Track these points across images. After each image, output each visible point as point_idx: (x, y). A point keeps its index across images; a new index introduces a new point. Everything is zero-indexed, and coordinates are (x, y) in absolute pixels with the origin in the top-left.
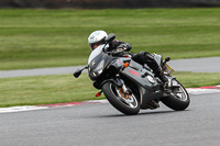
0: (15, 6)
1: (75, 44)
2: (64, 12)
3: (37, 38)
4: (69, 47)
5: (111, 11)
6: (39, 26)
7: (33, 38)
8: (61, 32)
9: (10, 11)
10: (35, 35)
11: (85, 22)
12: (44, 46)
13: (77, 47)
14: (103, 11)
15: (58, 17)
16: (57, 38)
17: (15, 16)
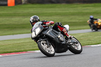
0: (53, 3)
1: (80, 20)
2: (75, 5)
3: (63, 17)
4: (77, 21)
5: (97, 4)
6: (63, 12)
7: (61, 17)
8: (73, 14)
9: (50, 5)
10: (62, 16)
11: (84, 10)
12: (66, 21)
13: (81, 21)
14: (93, 4)
15: (72, 7)
16: (71, 17)
17: (52, 7)
